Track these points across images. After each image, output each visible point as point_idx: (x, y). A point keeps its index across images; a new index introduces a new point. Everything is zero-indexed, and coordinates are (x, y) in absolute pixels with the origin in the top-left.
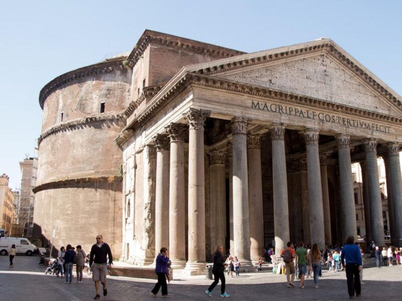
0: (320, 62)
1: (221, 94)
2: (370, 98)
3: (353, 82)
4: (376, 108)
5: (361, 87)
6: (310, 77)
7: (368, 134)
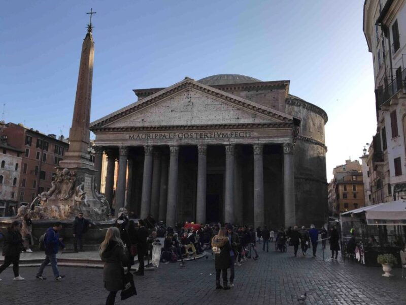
0: (185, 97)
1: (111, 136)
2: (232, 112)
3: (216, 103)
4: (238, 118)
5: (223, 106)
6: (176, 110)
7: (224, 141)
